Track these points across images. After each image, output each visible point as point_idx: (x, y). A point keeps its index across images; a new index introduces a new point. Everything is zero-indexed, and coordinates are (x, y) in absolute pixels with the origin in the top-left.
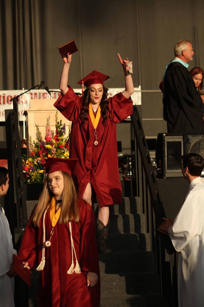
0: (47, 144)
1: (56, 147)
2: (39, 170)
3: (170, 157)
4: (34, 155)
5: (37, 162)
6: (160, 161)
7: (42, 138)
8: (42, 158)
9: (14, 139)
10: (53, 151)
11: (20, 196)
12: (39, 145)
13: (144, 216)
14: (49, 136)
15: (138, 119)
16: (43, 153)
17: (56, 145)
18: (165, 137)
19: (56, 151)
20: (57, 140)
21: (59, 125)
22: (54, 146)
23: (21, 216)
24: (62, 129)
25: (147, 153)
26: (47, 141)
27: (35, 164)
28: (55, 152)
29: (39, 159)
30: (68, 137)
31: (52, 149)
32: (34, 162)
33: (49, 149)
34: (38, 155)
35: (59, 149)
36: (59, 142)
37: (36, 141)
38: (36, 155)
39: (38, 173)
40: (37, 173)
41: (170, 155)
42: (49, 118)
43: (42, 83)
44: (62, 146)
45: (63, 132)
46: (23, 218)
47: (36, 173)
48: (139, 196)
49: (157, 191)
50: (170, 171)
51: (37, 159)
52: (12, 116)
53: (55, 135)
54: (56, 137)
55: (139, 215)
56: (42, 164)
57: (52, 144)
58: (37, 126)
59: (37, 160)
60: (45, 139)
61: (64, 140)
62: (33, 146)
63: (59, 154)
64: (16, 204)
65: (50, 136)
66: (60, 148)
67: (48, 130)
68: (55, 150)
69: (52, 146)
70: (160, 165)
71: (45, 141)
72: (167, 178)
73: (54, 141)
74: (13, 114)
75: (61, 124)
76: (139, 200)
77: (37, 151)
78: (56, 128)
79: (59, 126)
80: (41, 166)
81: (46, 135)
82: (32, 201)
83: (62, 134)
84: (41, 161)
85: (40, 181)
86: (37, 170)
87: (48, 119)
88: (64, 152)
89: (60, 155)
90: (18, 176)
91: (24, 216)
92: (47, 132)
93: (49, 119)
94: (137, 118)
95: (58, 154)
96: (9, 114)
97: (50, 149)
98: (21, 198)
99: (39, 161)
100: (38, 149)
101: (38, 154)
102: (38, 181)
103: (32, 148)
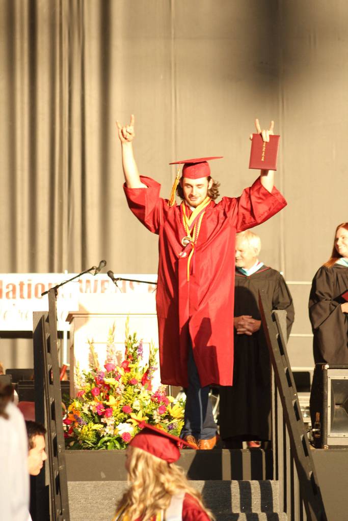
0: (109, 377)
1: (125, 382)
2: (92, 423)
3: (337, 407)
4: (84, 396)
5: (90, 410)
6: (318, 414)
7: (98, 364)
8: (98, 402)
9: (49, 367)
10: (118, 390)
11: (56, 473)
12: (93, 378)
13: (287, 517)
14: (112, 362)
15: (279, 336)
16: (101, 392)
17: (124, 379)
18: (329, 371)
19: (125, 390)
20: (128, 369)
21: (132, 341)
22: (121, 380)
23: (58, 510)
24: (136, 350)
25: (295, 401)
26: (108, 371)
27: (84, 413)
28: (123, 392)
29: (93, 403)
30: (146, 365)
31: (116, 386)
32: (82, 410)
33: (111, 386)
34: (90, 396)
35: (130, 387)
36: (131, 372)
37: (88, 370)
38: (87, 396)
39: (91, 430)
40: (88, 431)
41: (337, 404)
42: (114, 328)
43: (103, 264)
44: (136, 381)
45: (139, 355)
46: (61, 514)
47: (87, 429)
48: (277, 479)
49: (311, 472)
50: (335, 434)
51: (89, 403)
52: (46, 324)
53: (124, 359)
54: (125, 365)
55: (276, 515)
56: (97, 414)
57: (116, 377)
58: (91, 342)
59: (88, 406)
60: (106, 366)
61: (140, 370)
62: (81, 378)
63: (130, 395)
64: (48, 486)
65: (114, 362)
66: (131, 385)
67: (110, 350)
68: (123, 387)
69: (118, 381)
70: (317, 423)
71: (104, 370)
72: (330, 447)
73: (121, 371)
74: (48, 320)
75: (134, 340)
76: (277, 486)
77: (89, 389)
78: (126, 347)
79: (132, 344)
80: (96, 418)
81: (108, 360)
82: (77, 482)
83: (137, 358)
84: (97, 407)
85: (93, 445)
86: (87, 424)
87: (112, 329)
88: (139, 393)
89: (131, 397)
90: (53, 435)
91: (63, 510)
92: (109, 354)
93: (114, 330)
94: (277, 335)
95: (128, 395)
96: (41, 319)
97: (114, 386)
98: (58, 477)
99: (91, 408)
100: (91, 385)
101: (90, 394)
102: (89, 444)
103: (80, 383)
